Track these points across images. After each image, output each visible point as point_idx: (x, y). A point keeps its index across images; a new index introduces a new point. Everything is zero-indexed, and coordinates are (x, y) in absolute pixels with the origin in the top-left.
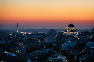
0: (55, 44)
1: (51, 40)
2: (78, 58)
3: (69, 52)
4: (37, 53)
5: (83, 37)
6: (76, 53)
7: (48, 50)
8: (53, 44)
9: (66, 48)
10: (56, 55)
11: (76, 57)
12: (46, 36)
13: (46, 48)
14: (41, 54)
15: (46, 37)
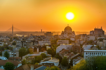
0: (49, 47)
1: (46, 43)
2: (72, 62)
3: (63, 55)
4: (29, 56)
6: (70, 57)
7: (41, 53)
8: (47, 47)
9: (60, 52)
10: (48, 58)
11: (70, 60)
12: (41, 39)
13: (40, 51)
14: (33, 57)
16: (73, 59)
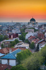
0: (20, 35)
1: (17, 31)
2: (38, 46)
3: (31, 41)
4: (6, 41)
5: (42, 28)
6: (37, 42)
7: (14, 39)
8: (19, 34)
9: (29, 38)
10: (21, 43)
11: (37, 45)
13: (13, 38)
14: (9, 42)
15: (13, 29)
16: (39, 43)
